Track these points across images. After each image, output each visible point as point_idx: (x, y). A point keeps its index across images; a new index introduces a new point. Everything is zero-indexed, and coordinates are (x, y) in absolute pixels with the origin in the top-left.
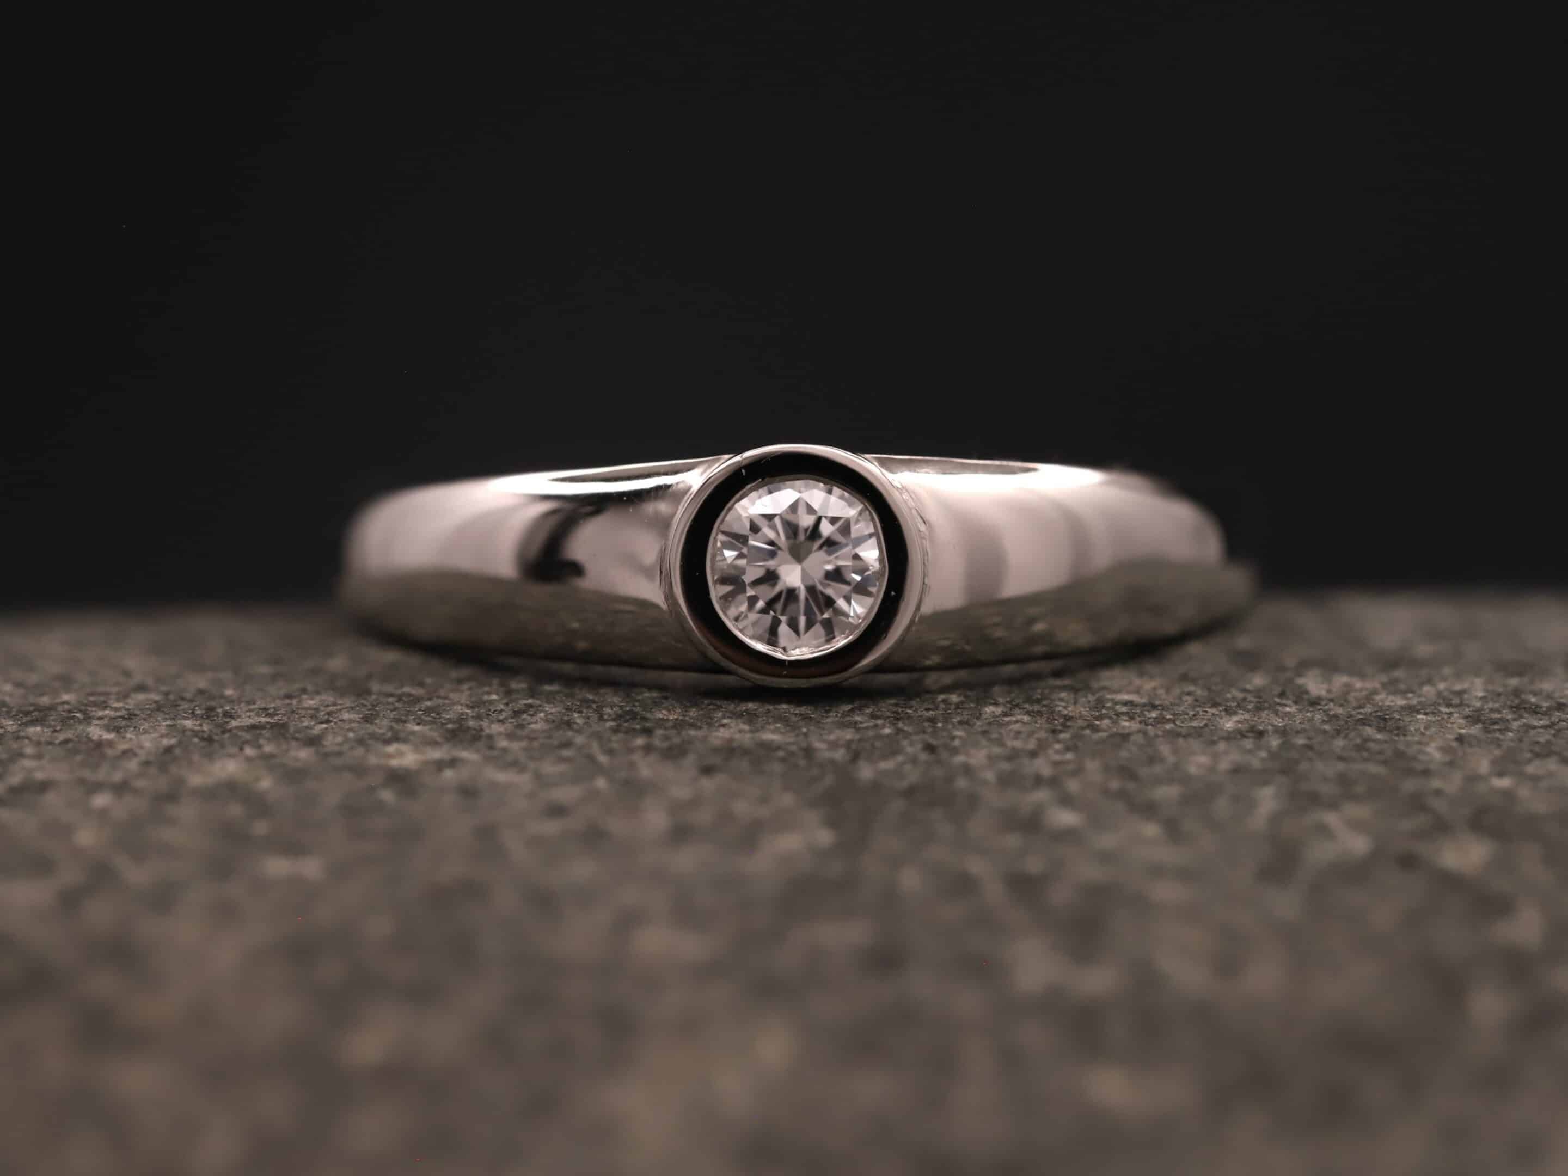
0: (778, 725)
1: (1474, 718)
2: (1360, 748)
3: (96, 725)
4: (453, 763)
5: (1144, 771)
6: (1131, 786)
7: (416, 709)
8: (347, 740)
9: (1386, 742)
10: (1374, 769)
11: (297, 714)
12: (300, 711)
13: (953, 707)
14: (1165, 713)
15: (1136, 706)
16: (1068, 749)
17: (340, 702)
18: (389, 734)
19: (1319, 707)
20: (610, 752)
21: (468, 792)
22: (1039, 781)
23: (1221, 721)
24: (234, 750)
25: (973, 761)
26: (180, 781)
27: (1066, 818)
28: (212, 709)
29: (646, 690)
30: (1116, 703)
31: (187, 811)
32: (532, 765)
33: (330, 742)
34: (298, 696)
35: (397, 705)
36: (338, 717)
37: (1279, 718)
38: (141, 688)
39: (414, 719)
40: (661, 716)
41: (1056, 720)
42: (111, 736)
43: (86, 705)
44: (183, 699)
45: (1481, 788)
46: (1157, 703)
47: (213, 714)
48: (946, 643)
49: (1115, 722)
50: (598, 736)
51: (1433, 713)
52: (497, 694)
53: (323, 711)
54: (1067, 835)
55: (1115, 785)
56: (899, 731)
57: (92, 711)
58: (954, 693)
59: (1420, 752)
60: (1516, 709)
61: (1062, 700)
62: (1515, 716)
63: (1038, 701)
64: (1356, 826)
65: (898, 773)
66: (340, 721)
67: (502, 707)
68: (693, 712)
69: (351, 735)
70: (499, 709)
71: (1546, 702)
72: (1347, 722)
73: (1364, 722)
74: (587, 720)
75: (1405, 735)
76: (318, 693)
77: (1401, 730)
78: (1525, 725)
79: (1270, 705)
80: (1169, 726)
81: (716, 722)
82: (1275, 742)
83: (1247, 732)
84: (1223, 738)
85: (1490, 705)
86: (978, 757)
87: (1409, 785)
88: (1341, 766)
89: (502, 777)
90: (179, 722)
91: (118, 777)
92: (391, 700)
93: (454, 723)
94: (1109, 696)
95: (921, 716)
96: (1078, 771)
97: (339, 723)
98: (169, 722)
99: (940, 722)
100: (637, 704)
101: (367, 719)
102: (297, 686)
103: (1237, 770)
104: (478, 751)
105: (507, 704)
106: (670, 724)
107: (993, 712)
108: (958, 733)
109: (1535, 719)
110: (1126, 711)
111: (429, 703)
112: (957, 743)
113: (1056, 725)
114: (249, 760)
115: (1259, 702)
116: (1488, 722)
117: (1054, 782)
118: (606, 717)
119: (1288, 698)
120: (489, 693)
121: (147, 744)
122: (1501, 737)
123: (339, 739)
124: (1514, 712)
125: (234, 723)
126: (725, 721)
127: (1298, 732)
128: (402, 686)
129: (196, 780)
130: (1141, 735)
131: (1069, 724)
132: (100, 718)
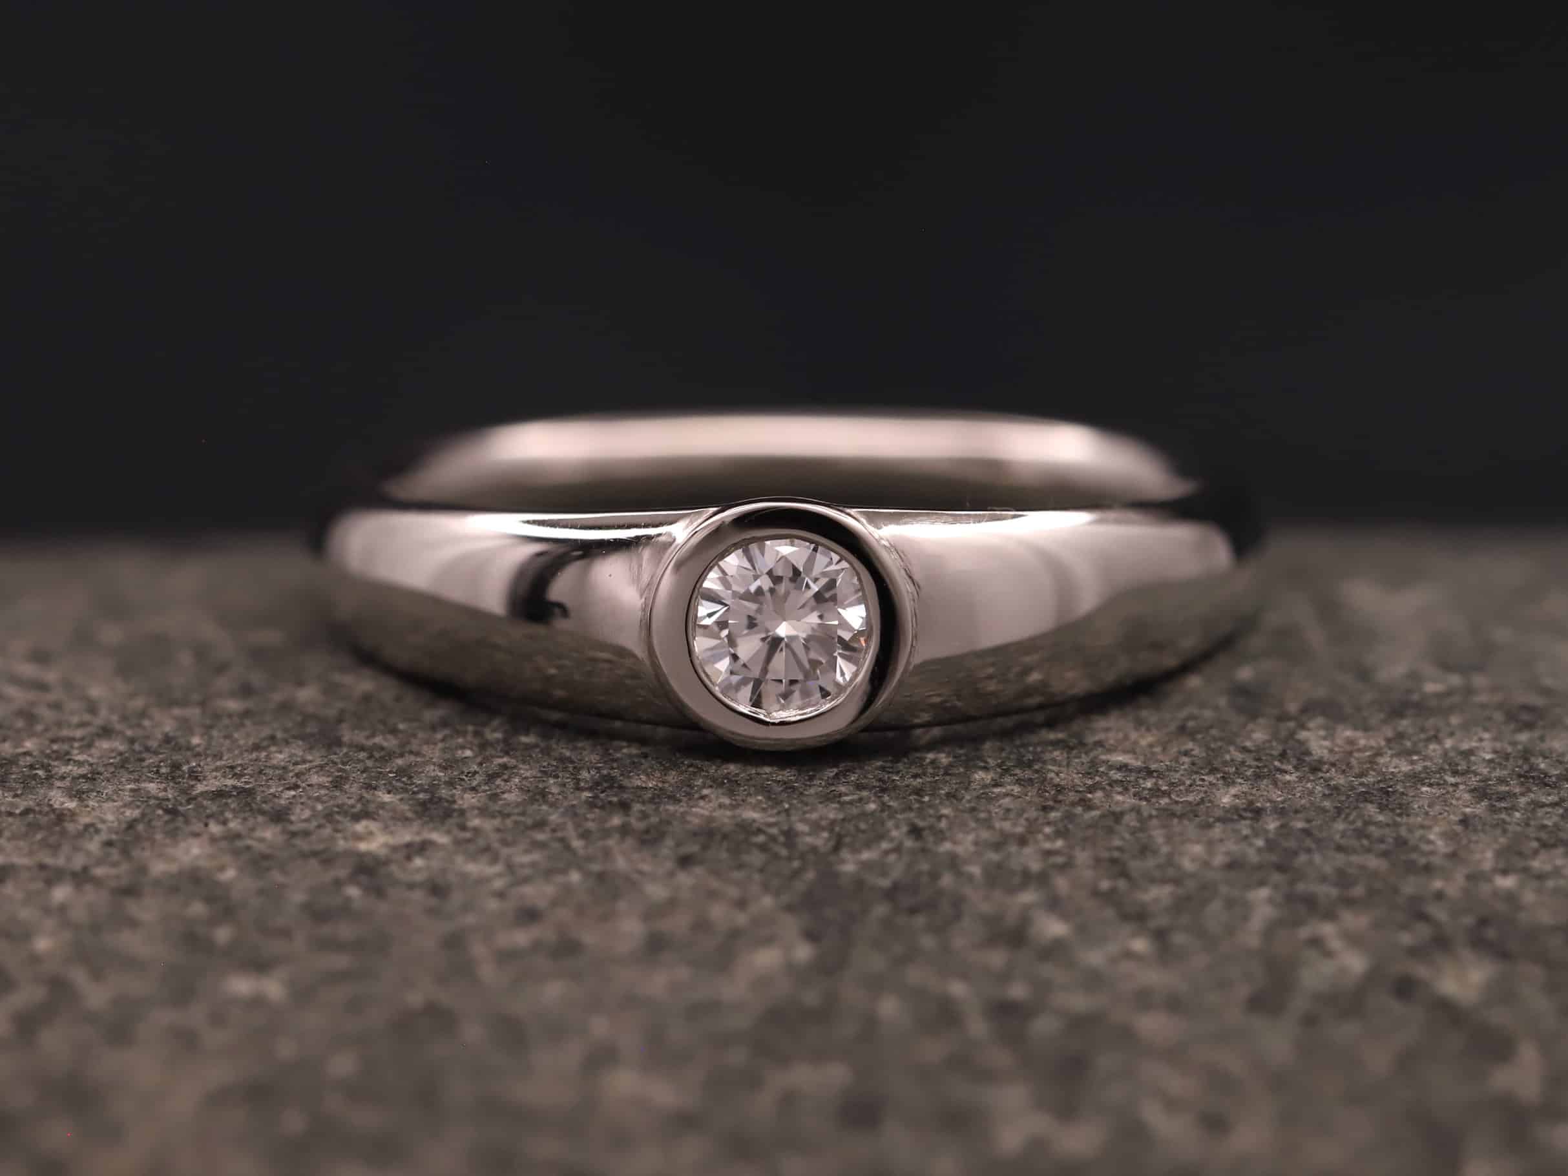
0: (760, 798)
1: (1480, 793)
2: (1360, 834)
3: (59, 787)
4: (422, 848)
5: (1135, 866)
6: (1122, 884)
7: (387, 770)
8: (315, 815)
9: (1388, 825)
10: (1374, 862)
11: (265, 774)
12: (267, 771)
13: (942, 772)
14: (1160, 782)
15: (1131, 771)
16: (1058, 834)
17: (310, 758)
18: (359, 806)
19: (1320, 774)
20: (585, 835)
21: (437, 889)
22: (1027, 878)
23: (1218, 794)
24: (197, 827)
25: (959, 850)
26: (142, 870)
27: (1054, 928)
28: (176, 766)
29: (624, 744)
30: (1111, 767)
31: (147, 910)
32: (505, 851)
33: (300, 815)
34: (265, 748)
35: (370, 763)
36: (307, 780)
37: (1278, 790)
38: (106, 732)
39: (385, 784)
40: (639, 783)
41: (1048, 792)
42: (72, 805)
43: (48, 756)
44: (147, 749)
45: (1485, 889)
46: (1153, 767)
47: (179, 773)
48: (937, 700)
49: (1108, 796)
50: (572, 812)
51: (1438, 784)
52: (471, 749)
53: (291, 771)
54: (1054, 951)
55: (1105, 885)
56: (884, 807)
57: (55, 766)
58: (943, 752)
59: (1422, 838)
60: (1523, 777)
61: (1054, 761)
62: (1523, 789)
63: (1029, 765)
64: (1354, 940)
65: (880, 868)
66: (309, 785)
67: (475, 767)
68: (673, 777)
69: (319, 807)
70: (472, 770)
71: (1556, 768)
72: (1348, 797)
73: (1366, 797)
74: (562, 789)
75: (1408, 815)
76: (287, 743)
77: (1404, 809)
78: (1533, 802)
79: (1270, 771)
80: (1164, 801)
81: (697, 792)
82: (1272, 825)
83: (1245, 810)
84: (1218, 820)
85: (1498, 773)
86: (964, 843)
87: (1410, 886)
88: (1340, 859)
89: (473, 868)
90: (143, 785)
91: (78, 862)
92: (362, 755)
93: (426, 791)
94: (1103, 757)
95: (908, 786)
96: (1067, 866)
97: (308, 788)
98: (132, 786)
99: (927, 795)
100: (615, 765)
101: (338, 784)
102: (266, 732)
103: (1233, 865)
104: (449, 832)
105: (481, 764)
106: (649, 795)
107: (983, 779)
108: (945, 811)
109: (1543, 794)
110: (1120, 778)
111: (400, 762)
112: (943, 824)
113: (1047, 799)
114: (213, 840)
115: (1258, 767)
116: (1494, 797)
117: (1042, 879)
118: (582, 784)
119: (1289, 762)
120: (463, 747)
121: (110, 817)
122: (1508, 819)
123: (307, 814)
124: (1522, 784)
125: (200, 788)
126: (705, 792)
127: (1296, 812)
128: (373, 735)
129: (158, 868)
130: (1133, 815)
131: (1060, 797)
132: (63, 778)
